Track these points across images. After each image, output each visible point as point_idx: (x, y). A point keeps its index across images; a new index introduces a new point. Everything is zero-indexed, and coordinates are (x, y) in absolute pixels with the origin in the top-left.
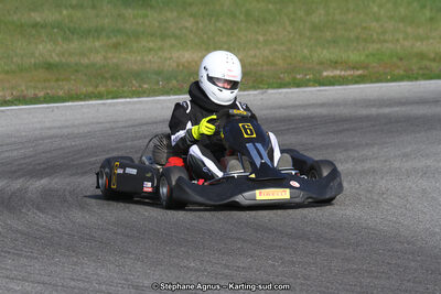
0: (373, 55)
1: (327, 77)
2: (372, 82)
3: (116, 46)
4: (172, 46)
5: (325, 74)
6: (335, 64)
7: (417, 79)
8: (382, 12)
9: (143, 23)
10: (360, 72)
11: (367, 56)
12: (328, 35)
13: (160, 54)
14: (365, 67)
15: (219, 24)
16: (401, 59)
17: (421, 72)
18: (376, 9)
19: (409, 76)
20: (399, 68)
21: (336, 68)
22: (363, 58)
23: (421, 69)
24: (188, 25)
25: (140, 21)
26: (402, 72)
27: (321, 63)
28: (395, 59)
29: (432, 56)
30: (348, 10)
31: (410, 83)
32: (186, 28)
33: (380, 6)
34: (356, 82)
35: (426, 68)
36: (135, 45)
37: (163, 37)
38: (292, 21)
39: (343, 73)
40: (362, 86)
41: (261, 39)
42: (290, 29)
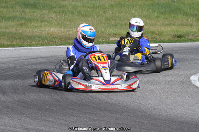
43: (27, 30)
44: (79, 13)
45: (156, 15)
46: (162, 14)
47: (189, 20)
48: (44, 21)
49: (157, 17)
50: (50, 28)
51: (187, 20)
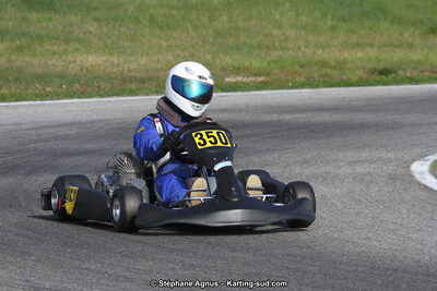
0: (275, 62)
1: (230, 82)
2: (274, 89)
3: (20, 49)
4: (76, 50)
5: (227, 80)
6: (237, 70)
7: (318, 87)
8: (284, 20)
9: (48, 26)
10: (262, 79)
11: (269, 63)
12: (231, 41)
13: (64, 57)
14: (267, 74)
15: (123, 29)
16: (302, 67)
17: (322, 79)
18: (278, 17)
19: (310, 83)
20: (300, 75)
21: (238, 74)
22: (265, 65)
23: (321, 76)
24: (92, 29)
25: (45, 24)
26: (303, 79)
27: (224, 69)
28: (297, 67)
29: (333, 63)
30: (251, 16)
31: (310, 90)
32: (90, 32)
33: (283, 14)
34: (259, 89)
35: (327, 76)
36: (39, 48)
37: (67, 41)
38: (195, 27)
39: (245, 79)
40: (264, 92)
41: (164, 44)
42: (193, 34)
43: (33, 62)
44: (152, 20)
45: (329, 22)
46: (344, 20)
47: (406, 34)
48: (73, 41)
49: (333, 28)
50: (85, 56)
51: (401, 34)
